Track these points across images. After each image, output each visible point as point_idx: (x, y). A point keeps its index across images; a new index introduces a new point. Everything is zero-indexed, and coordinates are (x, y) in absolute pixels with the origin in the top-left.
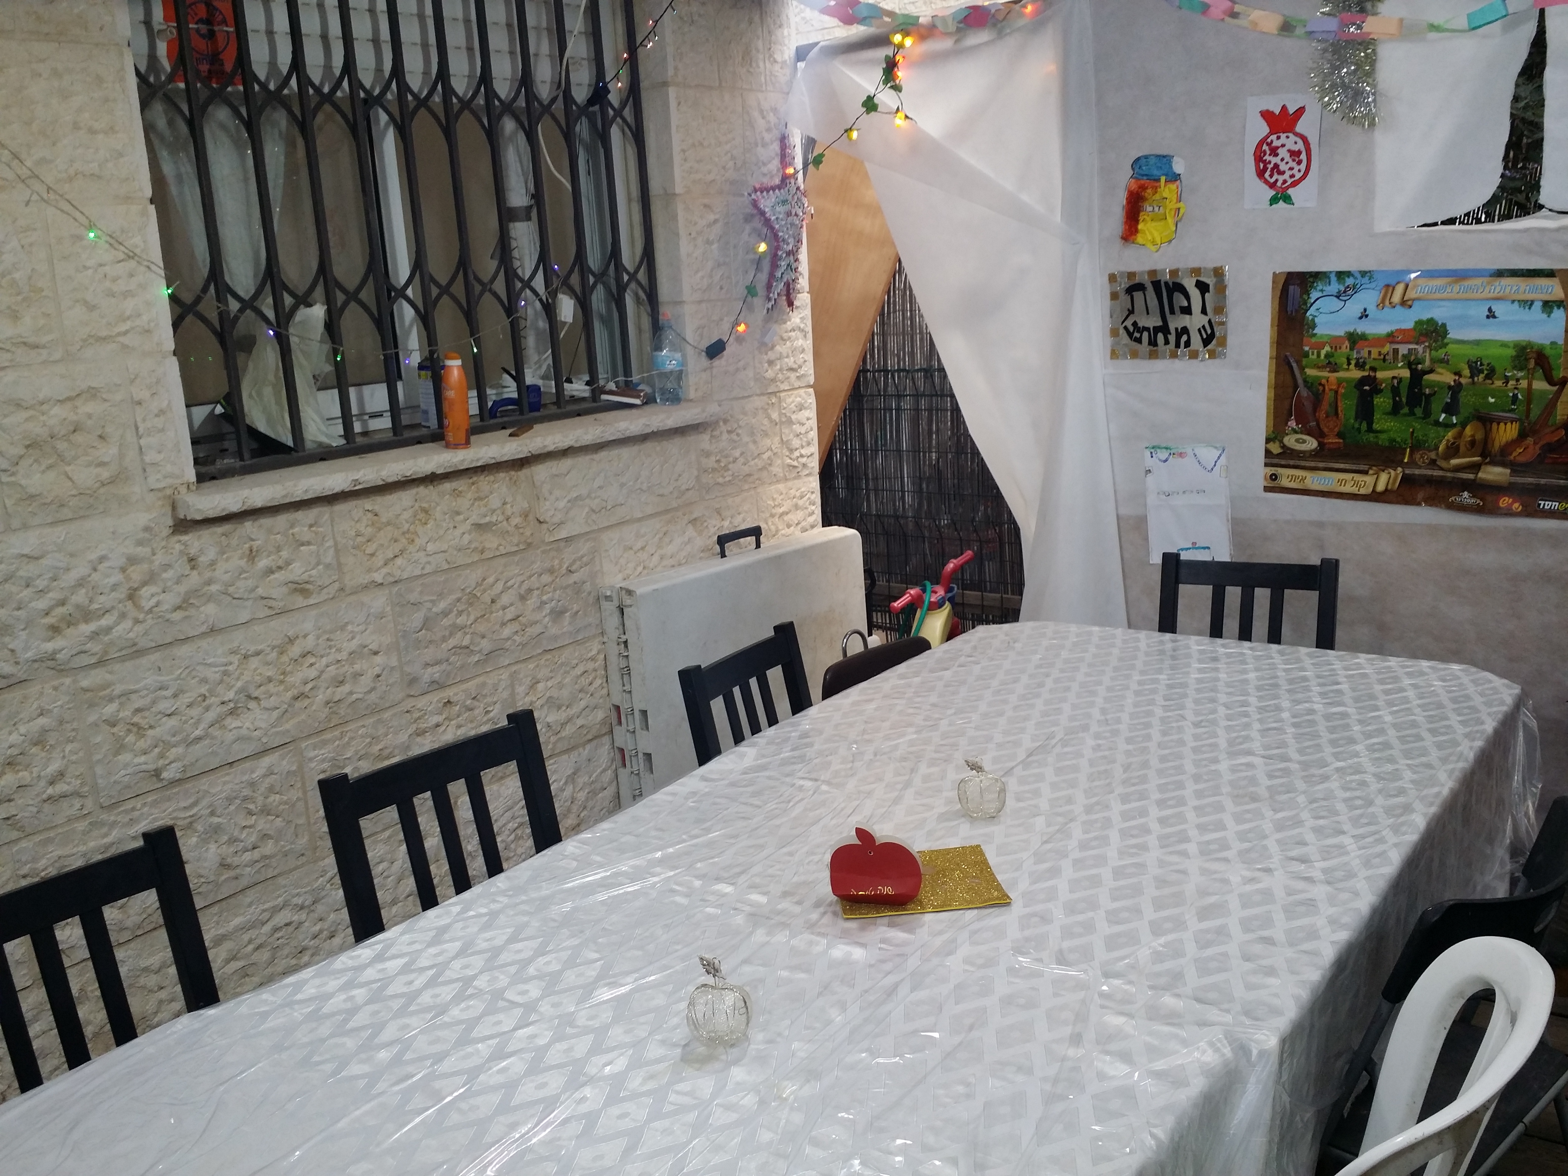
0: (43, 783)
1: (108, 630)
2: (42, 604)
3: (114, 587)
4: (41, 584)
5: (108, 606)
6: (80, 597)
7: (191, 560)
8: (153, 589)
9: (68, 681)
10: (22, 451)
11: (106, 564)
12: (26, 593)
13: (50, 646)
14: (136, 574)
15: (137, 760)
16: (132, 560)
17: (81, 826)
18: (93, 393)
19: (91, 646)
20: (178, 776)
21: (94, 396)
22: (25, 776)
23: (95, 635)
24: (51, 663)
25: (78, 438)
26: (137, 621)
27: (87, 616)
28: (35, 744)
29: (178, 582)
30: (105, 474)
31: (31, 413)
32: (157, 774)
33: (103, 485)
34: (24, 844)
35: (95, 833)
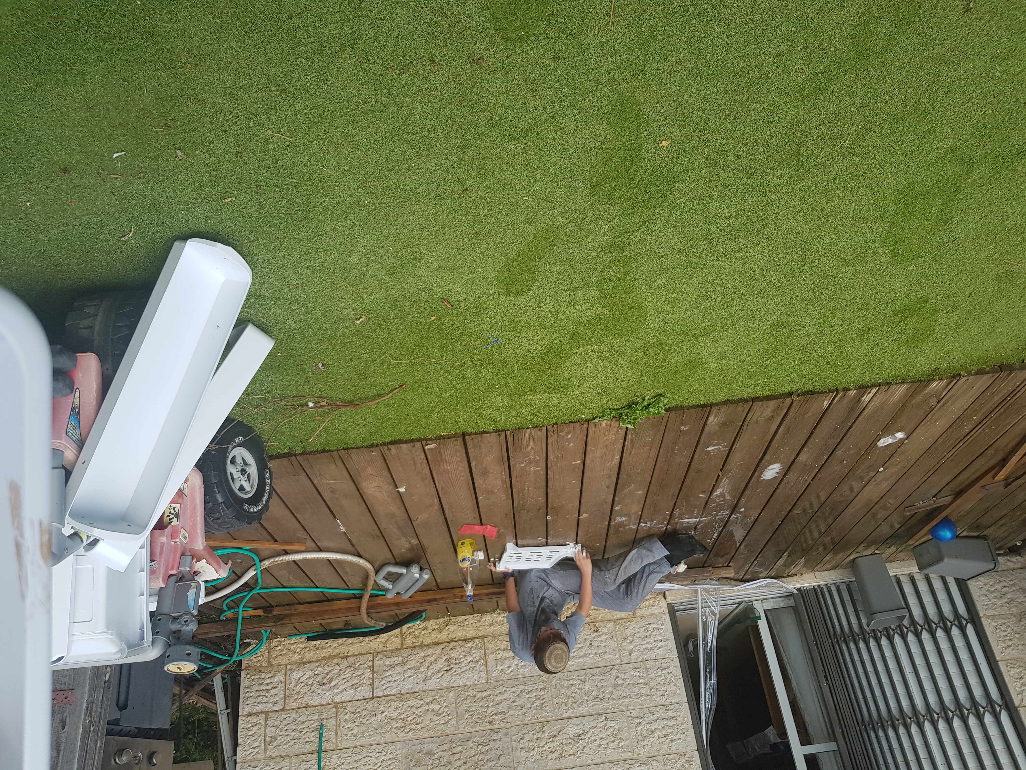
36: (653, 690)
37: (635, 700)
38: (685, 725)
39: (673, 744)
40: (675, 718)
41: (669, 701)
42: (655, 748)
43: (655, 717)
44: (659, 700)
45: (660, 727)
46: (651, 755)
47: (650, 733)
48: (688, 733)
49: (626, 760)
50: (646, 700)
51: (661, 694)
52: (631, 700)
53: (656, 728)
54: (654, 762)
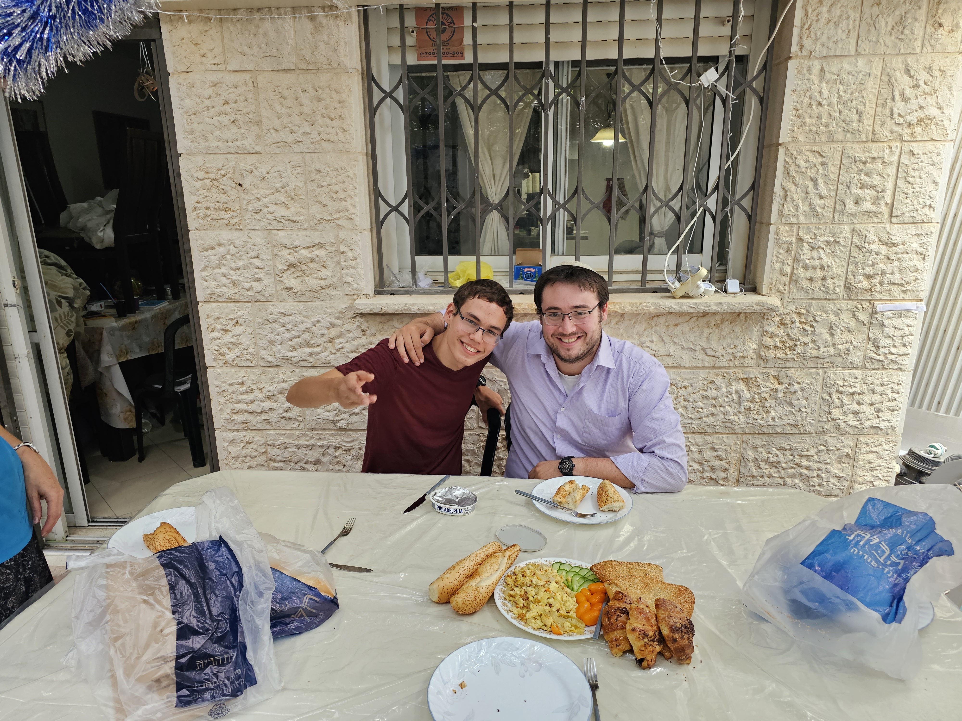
0: (281, 410)
1: (318, 354)
2: (288, 335)
3: (322, 335)
4: (289, 326)
5: (319, 343)
6: (306, 336)
7: (363, 331)
8: (341, 340)
9: (297, 370)
10: (286, 268)
11: (319, 324)
12: (283, 329)
13: (290, 354)
14: (334, 332)
15: (325, 414)
16: (333, 325)
17: (298, 433)
18: (321, 246)
19: (310, 359)
20: (344, 427)
21: (322, 247)
22: (275, 405)
23: (311, 355)
24: (290, 362)
25: (311, 265)
26: (332, 353)
27: (309, 346)
28: (280, 393)
29: (354, 340)
30: (323, 283)
31: (291, 251)
32: (335, 422)
33: (322, 289)
34: (272, 432)
35: (304, 438)
36: (263, 451)
37: (290, 441)
38: (222, 401)
39: (240, 380)
40: (235, 411)
41: (242, 434)
42: (268, 377)
43: (264, 416)
44: (257, 437)
45: (257, 403)
46: (275, 369)
47: (274, 397)
48: (217, 390)
49: (312, 367)
50: (274, 440)
51: (251, 445)
52: (296, 442)
53: (263, 402)
54: (271, 359)
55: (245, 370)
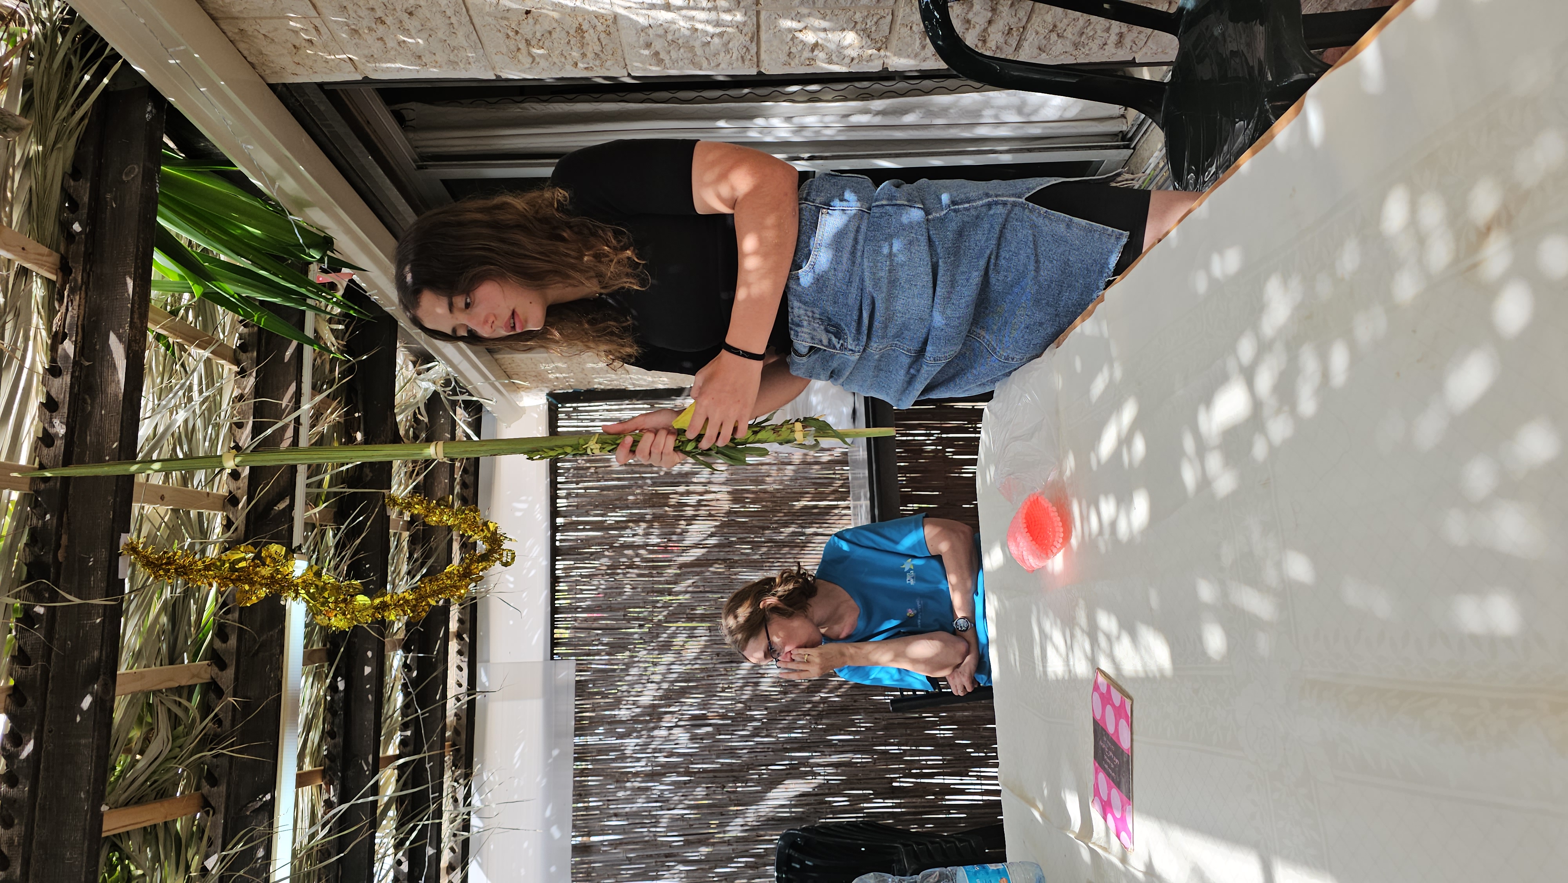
55: (897, 26)
